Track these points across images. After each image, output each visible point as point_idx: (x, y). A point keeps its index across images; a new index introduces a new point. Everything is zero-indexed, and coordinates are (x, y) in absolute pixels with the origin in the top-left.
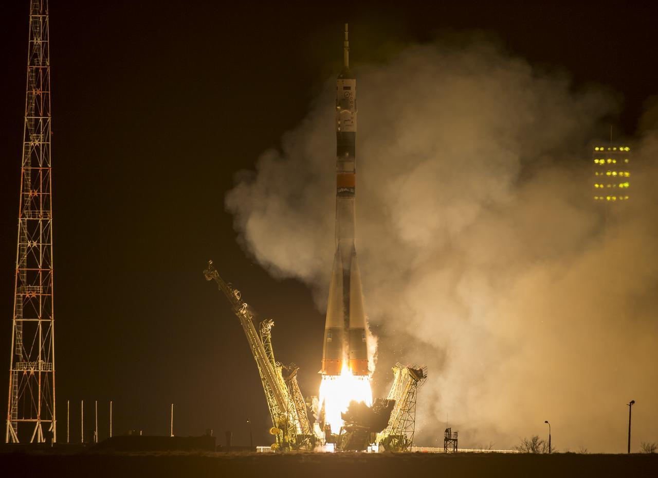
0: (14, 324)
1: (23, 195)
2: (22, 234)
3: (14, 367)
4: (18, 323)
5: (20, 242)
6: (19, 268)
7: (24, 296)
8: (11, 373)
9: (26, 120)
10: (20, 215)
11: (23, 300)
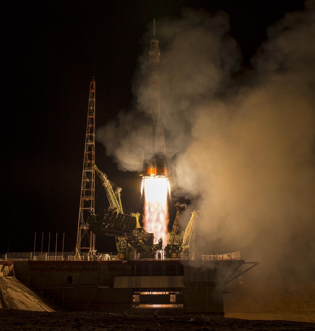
0: (80, 210)
1: (85, 162)
2: (84, 176)
3: (80, 227)
4: (82, 210)
5: (83, 179)
6: (83, 189)
7: (84, 200)
8: (78, 229)
9: (87, 135)
10: (84, 169)
11: (84, 201)
